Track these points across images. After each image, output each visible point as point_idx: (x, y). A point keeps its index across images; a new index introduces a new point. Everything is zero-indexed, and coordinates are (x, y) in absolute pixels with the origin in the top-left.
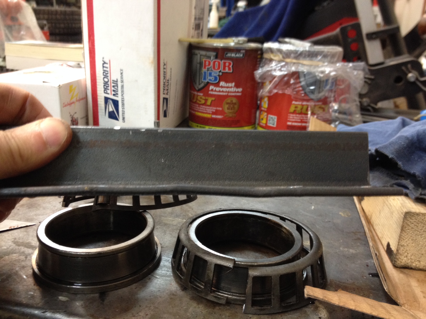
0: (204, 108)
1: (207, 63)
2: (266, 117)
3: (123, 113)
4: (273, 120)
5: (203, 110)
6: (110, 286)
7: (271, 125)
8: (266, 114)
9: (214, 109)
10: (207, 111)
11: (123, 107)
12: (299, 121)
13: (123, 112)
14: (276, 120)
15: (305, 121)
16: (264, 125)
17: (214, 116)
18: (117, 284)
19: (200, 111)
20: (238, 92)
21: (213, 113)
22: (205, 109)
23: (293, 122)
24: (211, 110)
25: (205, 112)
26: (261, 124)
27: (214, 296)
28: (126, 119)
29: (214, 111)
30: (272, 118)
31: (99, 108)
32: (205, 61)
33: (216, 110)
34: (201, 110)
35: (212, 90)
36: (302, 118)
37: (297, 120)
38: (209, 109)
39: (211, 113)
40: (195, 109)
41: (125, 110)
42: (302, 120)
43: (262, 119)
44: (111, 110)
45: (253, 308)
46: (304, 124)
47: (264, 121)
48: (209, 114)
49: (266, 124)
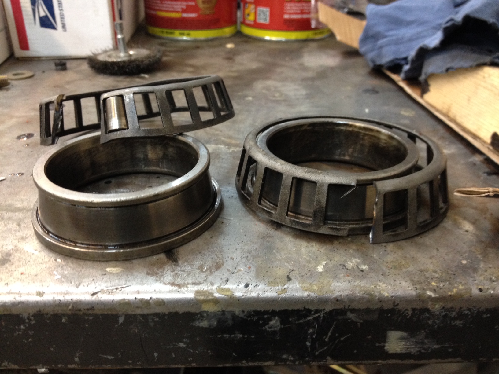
0: (169, 4)
2: (253, 11)
3: (62, 18)
4: (265, 14)
5: (169, 8)
6: (176, 240)
7: (262, 21)
8: (253, 6)
9: (184, 5)
10: (174, 8)
11: (60, 8)
12: (299, 12)
13: (62, 16)
14: (268, 14)
15: (307, 11)
16: (252, 23)
17: (185, 15)
18: (185, 235)
19: (164, 9)
21: (184, 11)
22: (170, 6)
23: (290, 14)
24: (181, 7)
25: (172, 10)
26: (248, 22)
27: (329, 228)
28: (67, 26)
29: (184, 7)
30: (263, 11)
31: (24, 13)
33: (187, 6)
34: (166, 7)
36: (302, 8)
37: (296, 11)
38: (177, 5)
39: (180, 10)
40: (156, 8)
41: (65, 13)
42: (302, 10)
43: (249, 15)
44: (42, 14)
45: (385, 235)
46: (305, 16)
47: (251, 18)
48: (177, 12)
49: (255, 21)
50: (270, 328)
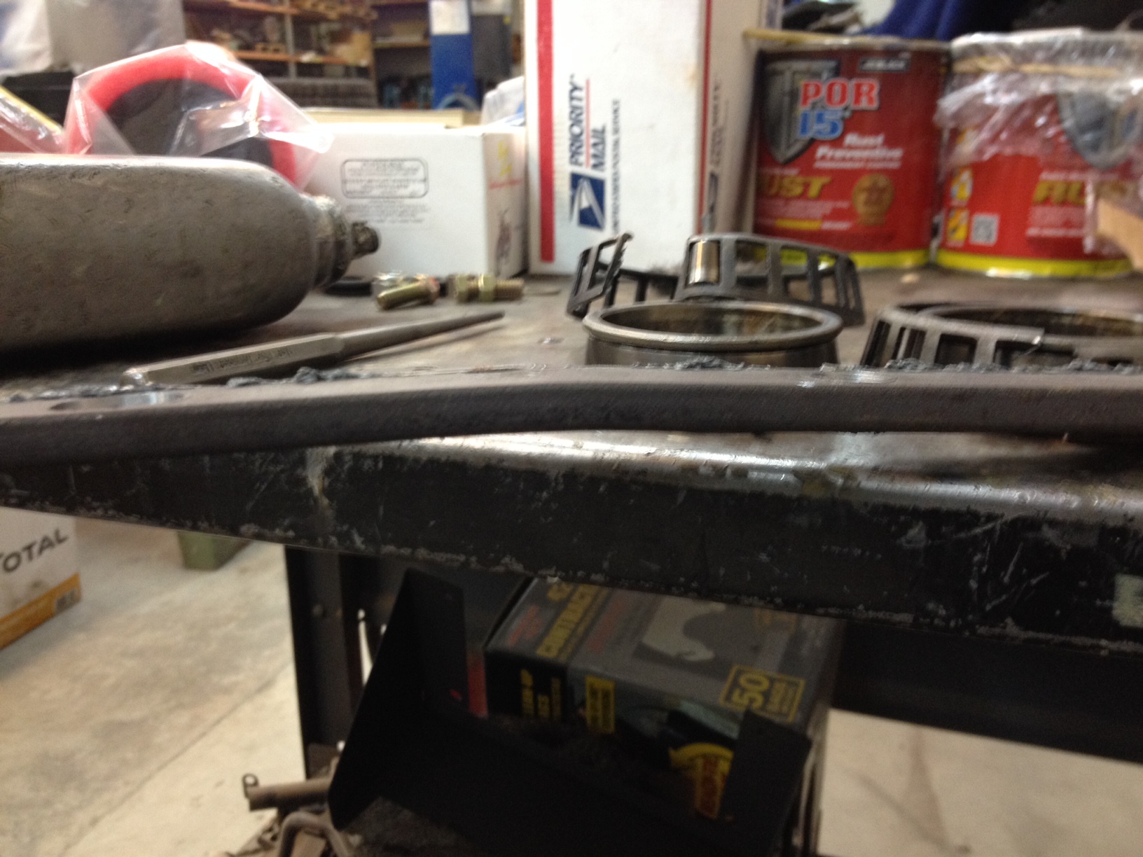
0: (799, 207)
1: (812, 90)
2: (965, 222)
4: (988, 227)
5: (800, 212)
7: (981, 241)
8: (964, 214)
9: (828, 207)
10: (808, 213)
11: (615, 196)
12: (1060, 223)
13: (615, 209)
14: (995, 225)
15: (1076, 223)
16: (961, 245)
17: (827, 226)
19: (789, 215)
20: (891, 160)
21: (825, 218)
22: (802, 209)
23: (1042, 227)
24: (821, 210)
25: (805, 215)
26: (952, 244)
28: (620, 226)
29: (829, 211)
30: (984, 221)
31: (557, 203)
32: (807, 86)
33: (835, 209)
34: (794, 213)
35: (823, 158)
36: (1066, 217)
37: (1053, 222)
38: (814, 207)
39: (820, 216)
40: (774, 214)
41: (622, 203)
42: (1067, 221)
43: (955, 230)
44: (585, 204)
46: (1073, 233)
47: (960, 236)
48: (814, 219)
50: (909, 542)
